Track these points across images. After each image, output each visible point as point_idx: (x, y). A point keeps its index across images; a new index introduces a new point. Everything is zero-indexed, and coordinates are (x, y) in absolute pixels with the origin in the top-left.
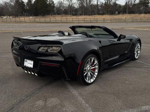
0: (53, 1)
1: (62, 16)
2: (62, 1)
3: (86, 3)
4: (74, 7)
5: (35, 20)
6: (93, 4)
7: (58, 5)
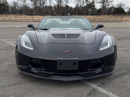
0: (6, 1)
1: (16, 15)
2: (17, 1)
3: (40, 4)
4: (30, 8)
6: (47, 6)
7: (13, 5)
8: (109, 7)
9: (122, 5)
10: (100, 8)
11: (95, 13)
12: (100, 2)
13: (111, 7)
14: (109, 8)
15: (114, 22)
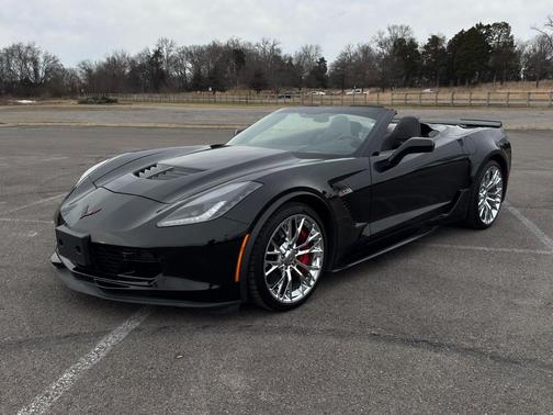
5: (406, 100)
7: (538, 48)
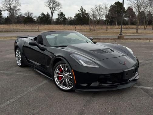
8: (17, 15)
9: (30, 14)
10: (8, 16)
11: (3, 21)
12: (7, 10)
13: (19, 16)
14: (17, 17)
15: (32, 31)
